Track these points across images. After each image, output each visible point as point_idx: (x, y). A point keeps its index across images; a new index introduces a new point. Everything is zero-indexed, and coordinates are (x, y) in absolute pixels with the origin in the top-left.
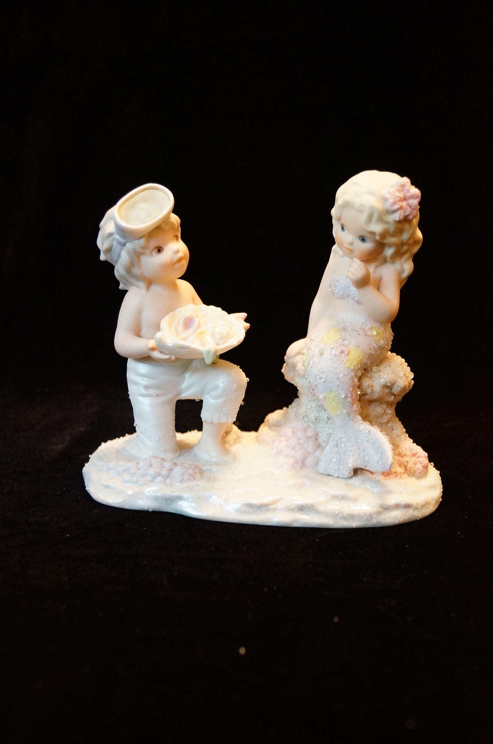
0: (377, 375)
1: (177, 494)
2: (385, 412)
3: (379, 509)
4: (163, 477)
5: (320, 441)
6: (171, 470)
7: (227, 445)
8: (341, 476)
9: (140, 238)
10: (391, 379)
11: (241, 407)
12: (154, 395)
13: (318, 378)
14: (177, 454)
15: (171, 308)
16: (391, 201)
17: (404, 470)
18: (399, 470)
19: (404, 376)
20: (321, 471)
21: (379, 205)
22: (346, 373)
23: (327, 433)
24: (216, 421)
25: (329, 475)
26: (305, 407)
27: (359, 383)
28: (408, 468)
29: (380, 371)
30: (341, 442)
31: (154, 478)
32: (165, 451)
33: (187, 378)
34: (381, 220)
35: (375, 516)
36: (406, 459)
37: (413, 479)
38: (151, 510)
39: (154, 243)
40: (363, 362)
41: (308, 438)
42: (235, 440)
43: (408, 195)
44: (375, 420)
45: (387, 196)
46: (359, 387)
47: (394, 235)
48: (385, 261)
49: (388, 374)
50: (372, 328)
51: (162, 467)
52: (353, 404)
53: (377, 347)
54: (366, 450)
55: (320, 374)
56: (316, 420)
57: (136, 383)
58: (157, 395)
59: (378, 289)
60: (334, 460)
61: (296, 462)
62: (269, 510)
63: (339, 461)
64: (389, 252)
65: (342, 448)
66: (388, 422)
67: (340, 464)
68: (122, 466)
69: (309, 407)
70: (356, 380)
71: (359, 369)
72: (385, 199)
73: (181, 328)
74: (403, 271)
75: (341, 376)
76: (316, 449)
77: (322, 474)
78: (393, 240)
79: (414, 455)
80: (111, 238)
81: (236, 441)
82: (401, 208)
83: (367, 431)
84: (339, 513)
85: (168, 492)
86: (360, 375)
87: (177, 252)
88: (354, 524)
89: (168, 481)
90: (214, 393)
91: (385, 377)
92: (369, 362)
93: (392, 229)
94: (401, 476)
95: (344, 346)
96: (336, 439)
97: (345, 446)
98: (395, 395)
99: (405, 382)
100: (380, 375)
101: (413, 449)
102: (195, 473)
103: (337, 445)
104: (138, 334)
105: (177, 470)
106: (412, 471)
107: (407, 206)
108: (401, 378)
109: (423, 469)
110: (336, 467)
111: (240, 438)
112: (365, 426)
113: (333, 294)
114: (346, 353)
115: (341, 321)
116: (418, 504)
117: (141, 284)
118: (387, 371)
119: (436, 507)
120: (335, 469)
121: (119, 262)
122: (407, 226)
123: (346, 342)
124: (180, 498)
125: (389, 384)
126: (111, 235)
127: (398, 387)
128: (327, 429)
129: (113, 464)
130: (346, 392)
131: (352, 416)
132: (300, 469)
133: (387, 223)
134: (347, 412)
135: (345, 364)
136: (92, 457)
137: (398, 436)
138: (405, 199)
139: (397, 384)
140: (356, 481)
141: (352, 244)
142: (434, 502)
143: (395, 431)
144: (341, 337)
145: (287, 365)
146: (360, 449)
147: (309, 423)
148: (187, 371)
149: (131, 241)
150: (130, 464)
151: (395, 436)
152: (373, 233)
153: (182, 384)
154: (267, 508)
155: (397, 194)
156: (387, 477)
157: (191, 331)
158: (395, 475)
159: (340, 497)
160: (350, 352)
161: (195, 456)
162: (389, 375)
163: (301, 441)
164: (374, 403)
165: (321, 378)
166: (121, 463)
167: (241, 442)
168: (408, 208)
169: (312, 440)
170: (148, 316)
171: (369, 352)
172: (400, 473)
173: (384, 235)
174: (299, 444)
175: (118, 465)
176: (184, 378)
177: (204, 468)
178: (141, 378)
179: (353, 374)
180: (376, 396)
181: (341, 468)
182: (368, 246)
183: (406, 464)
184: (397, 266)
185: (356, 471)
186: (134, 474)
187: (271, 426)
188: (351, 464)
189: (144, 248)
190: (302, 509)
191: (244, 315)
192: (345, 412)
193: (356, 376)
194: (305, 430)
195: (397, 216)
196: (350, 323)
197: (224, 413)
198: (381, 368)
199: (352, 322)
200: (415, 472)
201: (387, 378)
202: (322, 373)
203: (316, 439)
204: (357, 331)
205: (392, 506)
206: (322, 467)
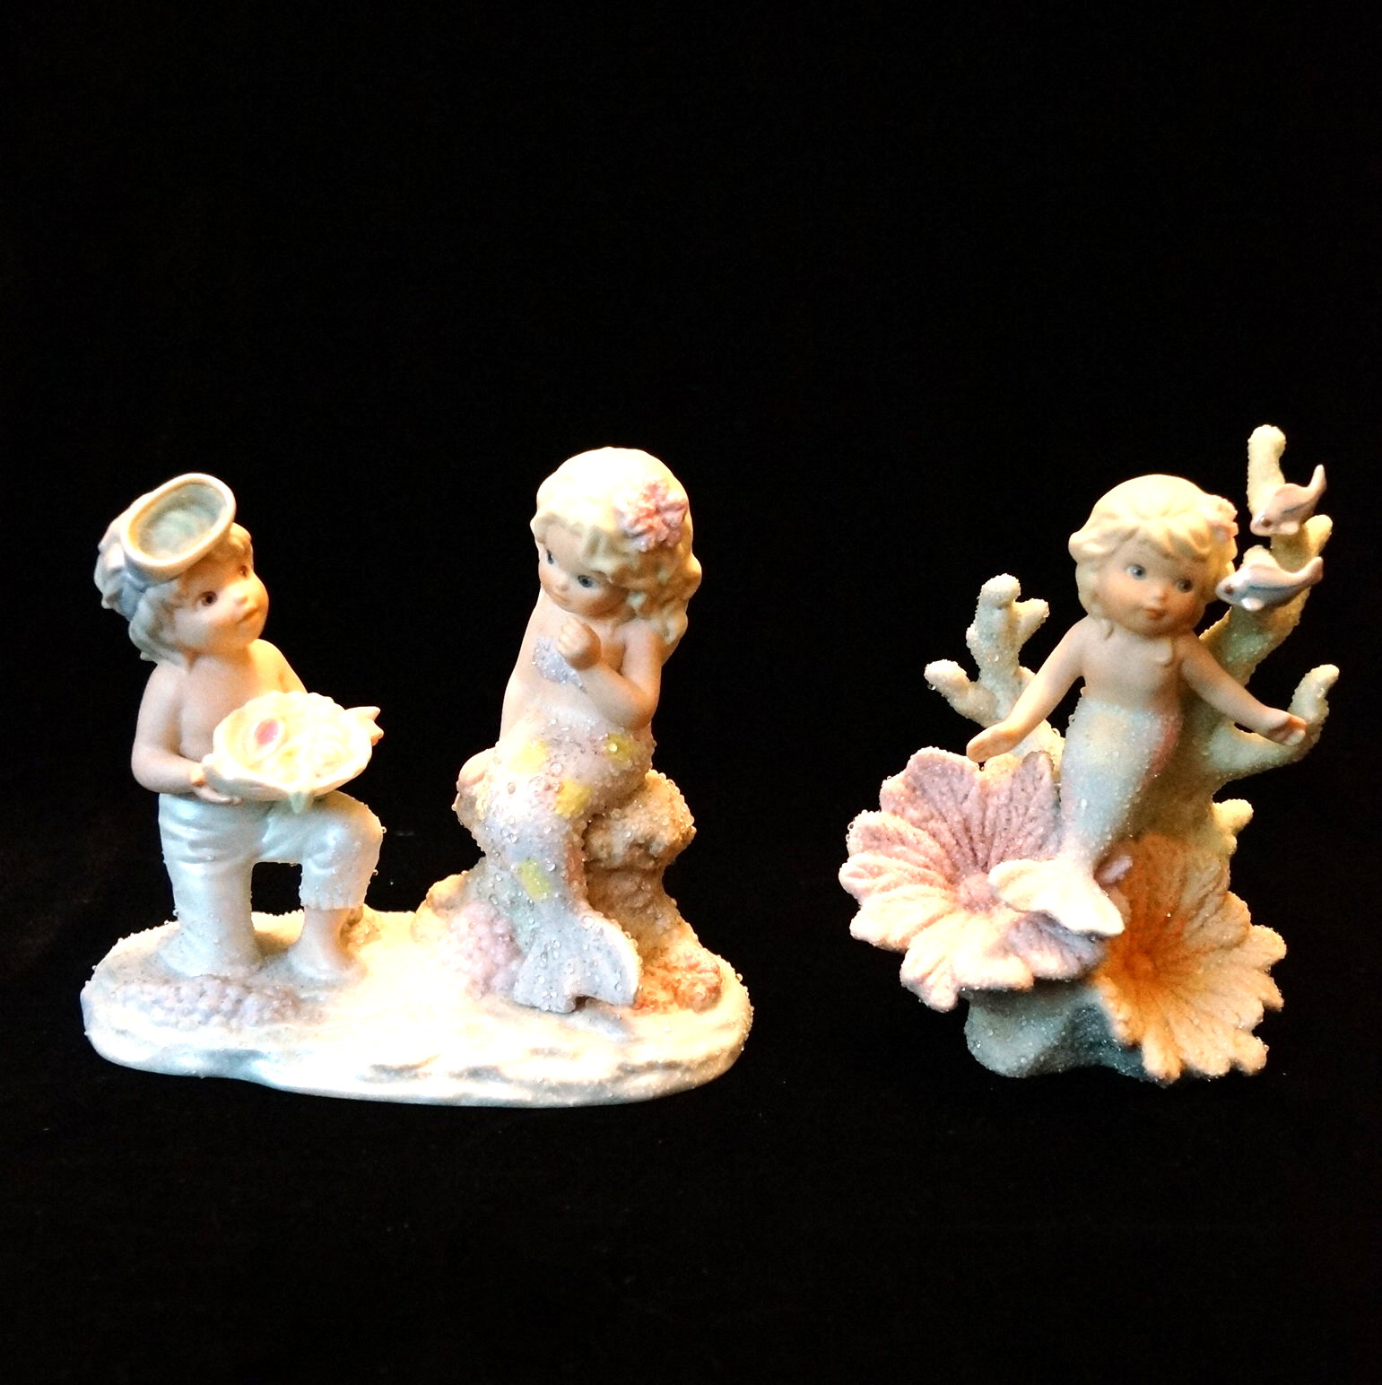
0: (619, 825)
1: (250, 1047)
2: (640, 888)
3: (617, 1073)
4: (225, 1016)
5: (520, 944)
6: (239, 1001)
7: (351, 947)
8: (554, 1009)
9: (172, 579)
10: (646, 833)
11: (373, 878)
12: (209, 858)
13: (505, 834)
14: (255, 968)
15: (235, 701)
16: (630, 517)
17: (673, 997)
18: (662, 996)
19: (672, 824)
20: (520, 1000)
21: (608, 526)
22: (556, 827)
23: (531, 927)
24: (325, 906)
25: (533, 1007)
26: (492, 879)
27: (583, 843)
28: (680, 993)
29: (626, 817)
30: (552, 949)
31: (207, 1016)
32: (232, 963)
33: (271, 826)
34: (613, 549)
35: (608, 1085)
36: (677, 976)
37: (690, 1012)
38: (202, 1076)
39: (199, 586)
40: (589, 804)
41: (495, 937)
42: (367, 936)
43: (663, 504)
44: (621, 904)
45: (623, 508)
46: (583, 849)
47: (640, 574)
48: (632, 615)
49: (640, 822)
50: (609, 738)
51: (223, 996)
52: (570, 881)
53: (617, 774)
54: (596, 964)
55: (509, 827)
56: (512, 902)
57: (175, 837)
58: (215, 859)
59: (619, 669)
60: (542, 980)
61: (474, 983)
62: (416, 1076)
63: (550, 982)
64: (636, 601)
65: (554, 959)
66: (646, 906)
67: (551, 988)
68: (150, 994)
69: (499, 879)
70: (576, 838)
71: (581, 818)
72: (619, 514)
73: (252, 741)
74: (666, 632)
75: (547, 831)
76: (509, 960)
77: (521, 1005)
78: (641, 583)
79: (692, 968)
80: (118, 577)
81: (371, 937)
82: (651, 528)
83: (598, 930)
84: (543, 1080)
85: (234, 1043)
86: (584, 828)
87: (244, 600)
88: (572, 1100)
89: (234, 1023)
90: (320, 857)
91: (633, 828)
92: (602, 802)
93: (636, 565)
94: (665, 1008)
95: (553, 775)
96: (545, 943)
97: (559, 956)
98: (655, 859)
99: (674, 834)
100: (624, 825)
101: (691, 957)
102: (284, 1006)
103: (545, 954)
104: (175, 748)
105: (251, 1002)
106: (687, 998)
107: (662, 525)
108: (665, 828)
109: (708, 994)
110: (545, 993)
111: (378, 931)
112: (594, 921)
113: (540, 671)
114: (556, 789)
115: (554, 722)
116: (692, 1062)
117: (179, 657)
118: (638, 818)
119: (731, 1062)
120: (544, 997)
121: (134, 618)
122: (665, 558)
123: (557, 769)
124: (253, 1055)
125: (641, 842)
126: (117, 571)
127: (659, 845)
128: (531, 921)
129: (133, 989)
130: (557, 861)
131: (570, 902)
132: (480, 996)
133: (625, 554)
134: (560, 896)
135: (555, 809)
136: (99, 969)
137: (666, 931)
138: (658, 511)
139: (658, 839)
140: (580, 1020)
141: (565, 589)
142: (725, 1055)
143: (660, 923)
144: (548, 758)
145: (461, 797)
146: (585, 962)
147: (501, 908)
148: (270, 813)
149: (155, 585)
150: (164, 991)
151: (660, 932)
152: (600, 573)
153: (263, 836)
154: (413, 1073)
155: (644, 504)
156: (639, 1012)
157: (270, 747)
158: (652, 1006)
159: (546, 1051)
160: (563, 788)
161: (290, 969)
162: (642, 825)
163: (484, 944)
164: (618, 874)
165: (510, 835)
166: (148, 987)
167: (380, 937)
168: (665, 528)
169: (504, 942)
170: (192, 716)
171: (601, 784)
172: (664, 1003)
173: (622, 574)
174: (480, 949)
175: (142, 992)
176: (267, 827)
177: (303, 995)
178: (185, 828)
179: (569, 827)
180: (617, 862)
181: (554, 994)
182: (594, 593)
183: (676, 985)
184: (655, 623)
185: (581, 1002)
186: (172, 1010)
187: (436, 908)
188: (570, 987)
189: (179, 596)
190: (475, 1074)
191: (374, 711)
192: (557, 895)
193: (575, 830)
194: (492, 923)
195: (642, 544)
196: (570, 727)
197: (340, 892)
198: (628, 810)
199: (574, 726)
200: (692, 999)
201: (637, 830)
202: (513, 826)
203: (512, 940)
204: (579, 745)
205: (641, 1067)
206: (520, 992)
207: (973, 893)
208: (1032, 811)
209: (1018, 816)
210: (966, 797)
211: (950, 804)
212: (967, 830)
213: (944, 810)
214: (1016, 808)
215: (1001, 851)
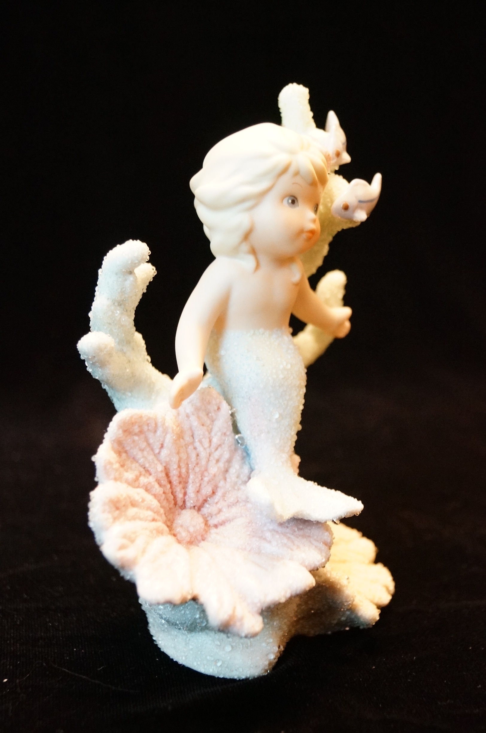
207: (192, 529)
208: (215, 440)
209: (205, 449)
210: (162, 446)
211: (151, 457)
212: (167, 475)
213: (147, 465)
214: (200, 442)
215: (198, 485)
